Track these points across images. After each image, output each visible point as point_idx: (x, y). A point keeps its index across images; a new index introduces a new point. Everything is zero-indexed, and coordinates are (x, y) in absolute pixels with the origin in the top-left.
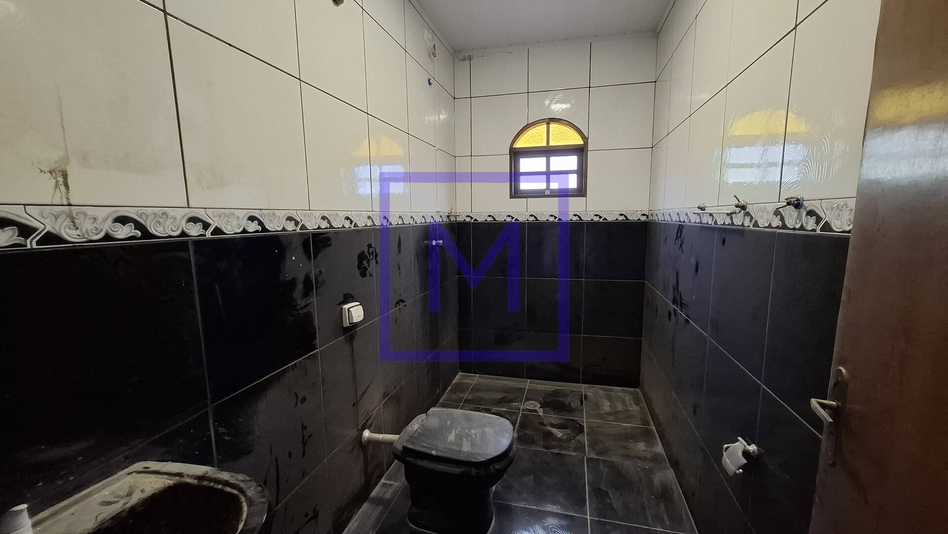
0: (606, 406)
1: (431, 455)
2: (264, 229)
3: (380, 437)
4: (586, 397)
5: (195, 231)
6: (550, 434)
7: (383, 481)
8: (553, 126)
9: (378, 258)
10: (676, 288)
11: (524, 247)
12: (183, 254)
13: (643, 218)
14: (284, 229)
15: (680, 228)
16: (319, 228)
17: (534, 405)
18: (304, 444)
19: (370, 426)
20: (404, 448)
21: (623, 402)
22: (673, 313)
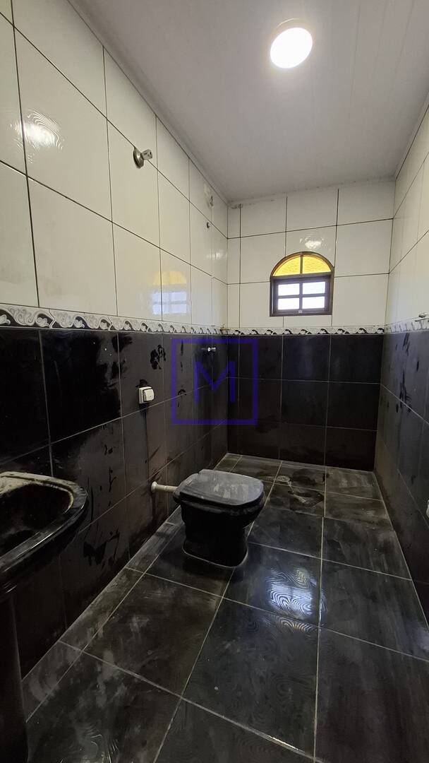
0: (344, 483)
1: (201, 499)
2: (87, 327)
3: (165, 487)
4: (328, 475)
5: (42, 323)
6: (296, 500)
7: (166, 522)
8: (305, 258)
9: (166, 356)
10: (403, 386)
11: (280, 355)
12: (35, 339)
13: (380, 332)
14: (99, 328)
15: (407, 336)
16: (123, 329)
17: (286, 480)
18: (111, 483)
19: (158, 479)
20: (181, 493)
21: (359, 480)
22: (399, 405)
